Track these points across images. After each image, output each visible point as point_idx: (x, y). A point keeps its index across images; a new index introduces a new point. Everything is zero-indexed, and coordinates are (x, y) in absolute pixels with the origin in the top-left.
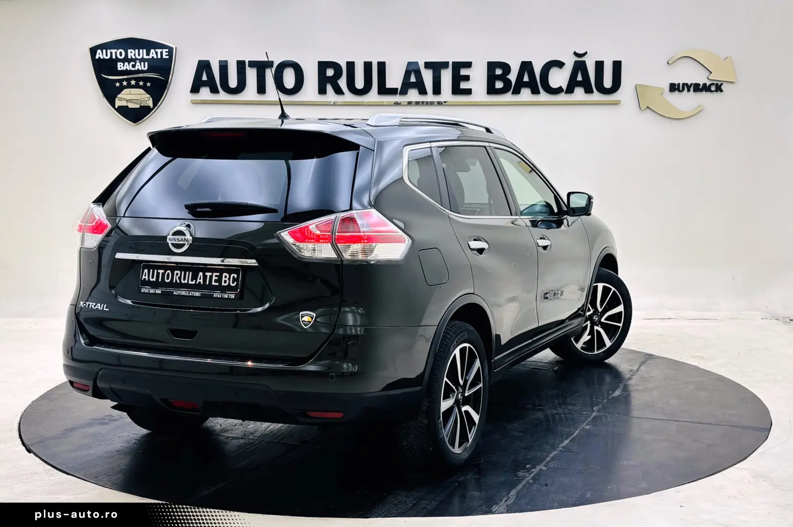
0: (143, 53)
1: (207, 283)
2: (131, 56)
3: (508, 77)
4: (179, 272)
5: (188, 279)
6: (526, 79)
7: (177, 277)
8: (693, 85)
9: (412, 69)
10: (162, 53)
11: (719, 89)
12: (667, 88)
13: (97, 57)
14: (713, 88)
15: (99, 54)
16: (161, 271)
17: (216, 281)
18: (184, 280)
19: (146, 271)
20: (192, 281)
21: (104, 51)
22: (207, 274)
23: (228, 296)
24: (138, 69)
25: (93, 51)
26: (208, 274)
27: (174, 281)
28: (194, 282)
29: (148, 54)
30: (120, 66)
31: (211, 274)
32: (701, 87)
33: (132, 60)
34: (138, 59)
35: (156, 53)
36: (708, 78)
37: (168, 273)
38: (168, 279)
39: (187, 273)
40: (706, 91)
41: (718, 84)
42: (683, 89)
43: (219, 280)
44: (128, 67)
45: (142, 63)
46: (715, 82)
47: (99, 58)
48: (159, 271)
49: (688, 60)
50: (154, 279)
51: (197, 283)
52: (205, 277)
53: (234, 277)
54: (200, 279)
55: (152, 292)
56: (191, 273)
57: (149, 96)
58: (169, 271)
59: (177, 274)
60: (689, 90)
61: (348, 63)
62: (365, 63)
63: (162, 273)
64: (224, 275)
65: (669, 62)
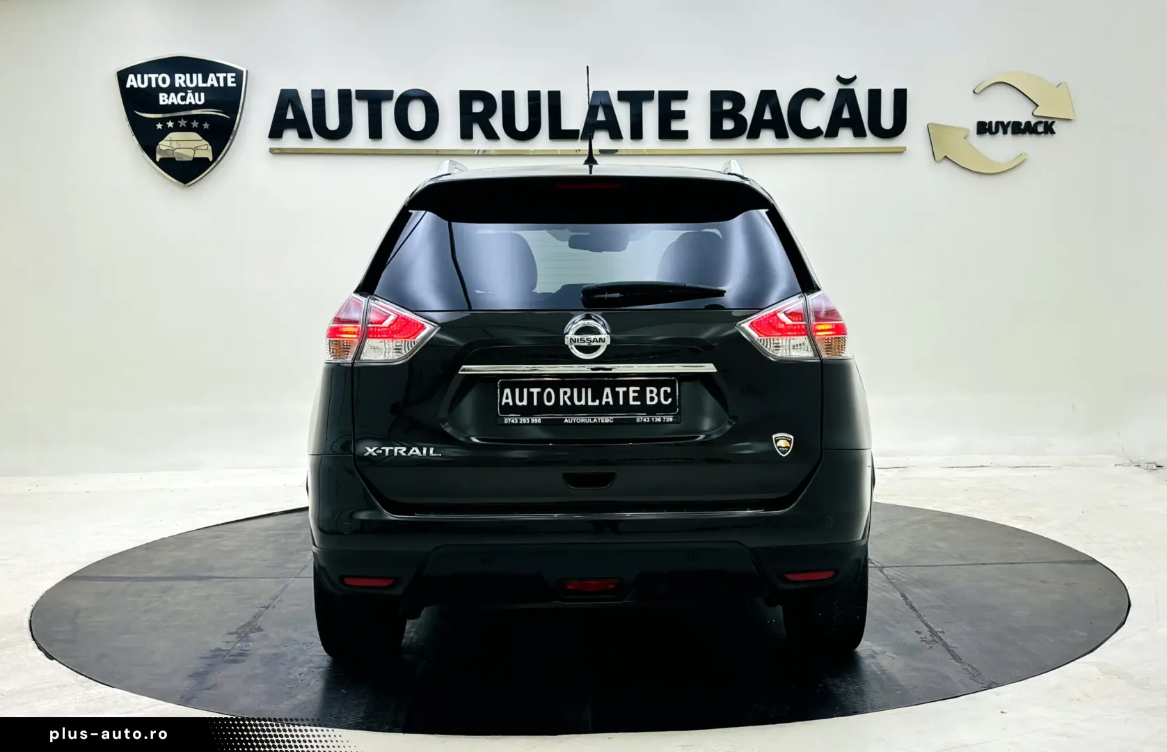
0: (198, 79)
1: (621, 403)
2: (180, 84)
3: (741, 113)
4: (568, 390)
5: (586, 398)
6: (767, 116)
7: (566, 397)
8: (1011, 124)
9: (599, 102)
10: (225, 79)
11: (1049, 129)
12: (974, 128)
13: (128, 86)
14: (1040, 129)
15: (132, 81)
16: (535, 391)
17: (635, 399)
18: (580, 400)
19: (507, 391)
20: (593, 400)
21: (139, 76)
22: (617, 389)
23: (662, 419)
24: (190, 103)
25: (122, 76)
26: (621, 390)
27: (562, 404)
28: (597, 403)
29: (205, 81)
30: (163, 99)
31: (625, 389)
32: (1022, 127)
33: (181, 89)
34: (190, 89)
35: (218, 79)
36: (1033, 114)
37: (549, 393)
38: (549, 400)
39: (583, 390)
40: (1030, 133)
41: (1047, 122)
42: (997, 131)
43: (641, 396)
44: (174, 99)
45: (197, 94)
46: (1043, 120)
47: (132, 86)
48: (531, 390)
49: (1004, 88)
50: (525, 403)
51: (603, 403)
52: (615, 395)
53: (665, 391)
54: (607, 397)
55: (525, 422)
56: (589, 390)
57: (208, 143)
58: (549, 390)
59: (565, 393)
60: (1005, 132)
61: (504, 93)
62: (530, 93)
63: (538, 393)
64: (648, 389)
65: (976, 91)
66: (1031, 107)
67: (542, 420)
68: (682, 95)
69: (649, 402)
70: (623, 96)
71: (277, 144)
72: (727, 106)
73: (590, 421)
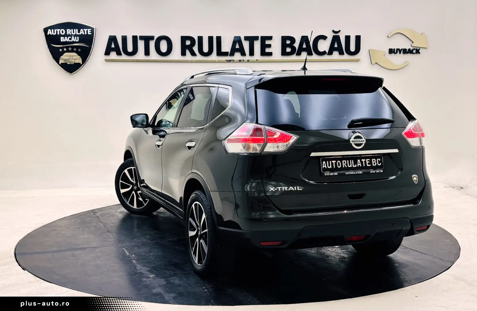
0: (76, 31)
1: (364, 166)
2: (69, 33)
3: (294, 45)
4: (345, 161)
5: (352, 164)
6: (304, 46)
7: (345, 164)
8: (402, 50)
9: (237, 40)
10: (87, 31)
11: (418, 52)
12: (387, 51)
13: (48, 34)
14: (414, 52)
15: (50, 32)
17: (369, 164)
18: (350, 165)
19: (324, 162)
20: (354, 165)
21: (53, 30)
22: (362, 160)
23: (379, 171)
24: (73, 41)
25: (46, 30)
27: (344, 167)
28: (356, 166)
29: (79, 32)
31: (365, 160)
32: (407, 51)
33: (69, 35)
34: (73, 35)
35: (84, 31)
36: (411, 46)
37: (339, 162)
38: (339, 166)
39: (351, 161)
40: (410, 53)
42: (397, 52)
43: (371, 163)
44: (67, 39)
45: (76, 37)
46: (416, 48)
47: (50, 34)
48: (333, 162)
50: (331, 167)
51: (358, 166)
52: (362, 162)
53: (379, 160)
54: (359, 164)
55: (332, 175)
56: (353, 161)
57: (80, 57)
60: (400, 53)
61: (199, 37)
62: (209, 37)
63: (335, 163)
64: (373, 160)
65: (388, 36)
66: (411, 43)
67: (338, 173)
68: (270, 38)
69: (373, 165)
70: (246, 38)
71: (108, 57)
72: (288, 42)
73: (354, 173)
